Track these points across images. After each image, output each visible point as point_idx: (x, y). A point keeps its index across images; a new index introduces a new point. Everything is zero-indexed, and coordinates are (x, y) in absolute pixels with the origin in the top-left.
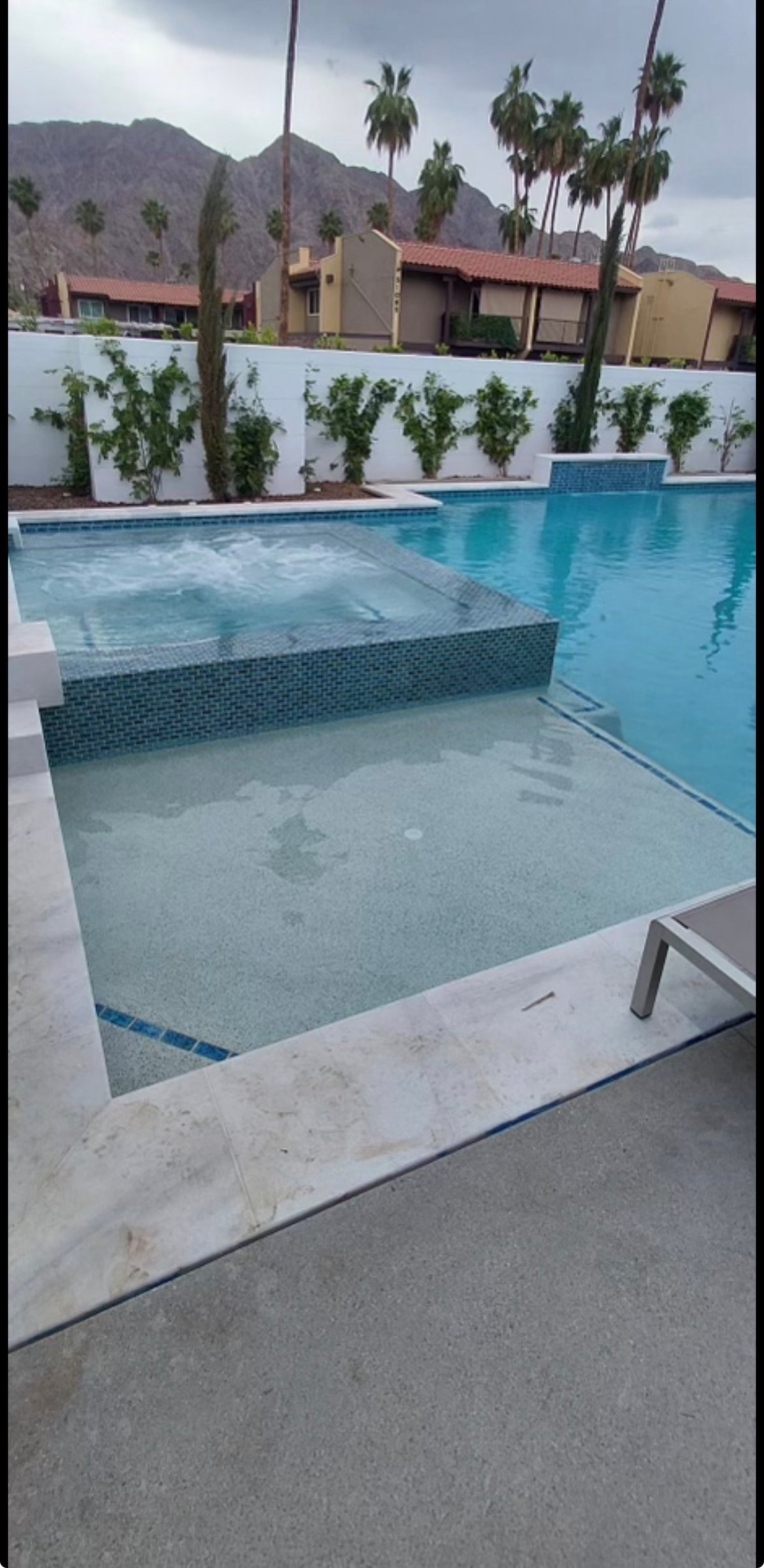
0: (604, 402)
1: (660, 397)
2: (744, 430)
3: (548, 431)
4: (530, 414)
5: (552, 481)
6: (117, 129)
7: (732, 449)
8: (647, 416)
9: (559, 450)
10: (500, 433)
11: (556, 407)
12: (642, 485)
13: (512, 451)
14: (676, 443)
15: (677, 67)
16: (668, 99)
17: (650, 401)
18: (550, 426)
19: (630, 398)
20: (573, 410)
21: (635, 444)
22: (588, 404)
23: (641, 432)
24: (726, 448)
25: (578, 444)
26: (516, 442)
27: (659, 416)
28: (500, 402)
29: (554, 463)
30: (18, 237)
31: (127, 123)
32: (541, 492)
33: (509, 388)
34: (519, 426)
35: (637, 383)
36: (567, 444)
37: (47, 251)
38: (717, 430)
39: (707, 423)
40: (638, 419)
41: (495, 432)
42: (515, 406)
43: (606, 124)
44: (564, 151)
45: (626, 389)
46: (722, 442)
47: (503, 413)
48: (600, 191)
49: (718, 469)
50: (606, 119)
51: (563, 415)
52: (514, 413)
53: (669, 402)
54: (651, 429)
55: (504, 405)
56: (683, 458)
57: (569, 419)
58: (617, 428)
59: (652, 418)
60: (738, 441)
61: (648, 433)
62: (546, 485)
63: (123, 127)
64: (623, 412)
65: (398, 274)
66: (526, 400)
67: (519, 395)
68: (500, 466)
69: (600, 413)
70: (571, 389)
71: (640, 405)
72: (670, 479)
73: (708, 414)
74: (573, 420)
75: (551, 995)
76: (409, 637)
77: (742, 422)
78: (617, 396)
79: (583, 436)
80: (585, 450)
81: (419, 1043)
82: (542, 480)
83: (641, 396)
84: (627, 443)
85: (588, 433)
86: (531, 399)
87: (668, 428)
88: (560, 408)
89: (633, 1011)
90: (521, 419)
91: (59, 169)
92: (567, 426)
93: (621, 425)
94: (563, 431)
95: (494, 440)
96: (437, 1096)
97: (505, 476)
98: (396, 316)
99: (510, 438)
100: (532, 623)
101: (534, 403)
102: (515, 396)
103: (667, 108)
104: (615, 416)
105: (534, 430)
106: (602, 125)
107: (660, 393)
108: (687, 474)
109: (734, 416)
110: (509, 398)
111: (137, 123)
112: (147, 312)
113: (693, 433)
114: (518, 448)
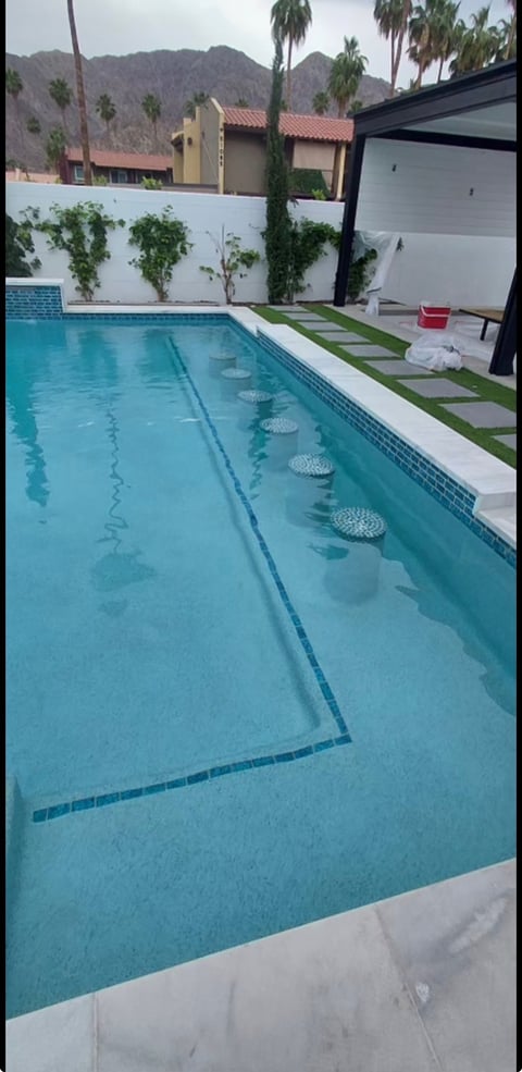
1: (115, 220)
2: (249, 259)
6: (200, 54)
8: (100, 240)
17: (100, 224)
19: (70, 218)
23: (99, 258)
24: (228, 278)
27: (119, 240)
30: (123, 132)
31: (206, 50)
35: (75, 203)
37: (141, 141)
38: (208, 257)
39: (190, 250)
40: (90, 243)
43: (477, 14)
44: (430, 37)
45: (62, 211)
46: (218, 270)
50: (476, 11)
53: (129, 225)
54: (111, 255)
58: (64, 252)
59: (111, 243)
60: (241, 270)
61: (108, 261)
63: (203, 52)
64: (66, 235)
65: (222, 134)
69: (32, 235)
71: (88, 227)
72: (71, 308)
73: (188, 240)
77: (243, 250)
83: (86, 217)
84: (85, 269)
87: (137, 254)
91: (159, 84)
98: (221, 169)
104: (57, 238)
106: (473, 15)
107: (113, 215)
108: (101, 303)
109: (228, 243)
111: (212, 48)
112: (123, 176)
113: (174, 260)
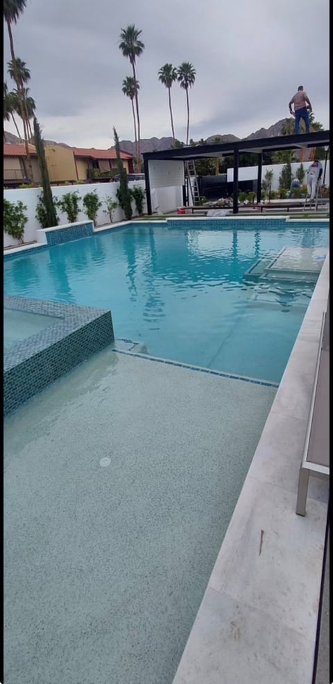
0: (56, 202)
1: (79, 197)
2: (114, 205)
3: (36, 219)
4: (25, 213)
5: (48, 241)
7: (112, 213)
8: (76, 206)
9: (45, 226)
10: (14, 225)
11: (36, 208)
12: (86, 235)
13: (23, 231)
14: (91, 214)
15: (24, 64)
16: (24, 76)
17: (75, 199)
18: (36, 217)
19: (67, 199)
20: (45, 208)
21: (75, 218)
22: (51, 204)
23: (76, 213)
24: (110, 213)
25: (52, 222)
26: (23, 226)
27: (80, 204)
28: (9, 210)
29: (46, 233)
32: (44, 247)
33: (11, 203)
34: (22, 219)
35: (67, 193)
36: (47, 223)
38: (104, 207)
39: (100, 204)
40: (73, 207)
41: (11, 224)
42: (17, 211)
45: (64, 196)
46: (108, 211)
47: (12, 214)
48: (8, 114)
49: (110, 222)
51: (40, 210)
52: (17, 214)
53: (83, 198)
54: (80, 211)
55: (11, 211)
56: (96, 220)
57: (43, 212)
58: (66, 213)
59: (79, 206)
60: (113, 210)
61: (79, 213)
62: (46, 243)
64: (66, 206)
66: (21, 207)
67: (17, 205)
68: (19, 239)
69: (56, 208)
70: (40, 199)
71: (71, 201)
72: (96, 230)
73: (99, 201)
74: (46, 212)
75: (262, 532)
76: (45, 348)
77: (113, 202)
78: (60, 199)
79: (53, 219)
80: (56, 225)
81: (236, 629)
82: (43, 241)
83: (71, 198)
84: (72, 218)
85: (55, 217)
86: (23, 206)
87: (86, 209)
88: (38, 208)
89: (298, 514)
90: (22, 216)
92: (44, 215)
93: (66, 210)
94: (43, 218)
95: (12, 227)
96: (274, 664)
97: (23, 244)
99: (19, 225)
100: (99, 316)
101: (25, 208)
102: (15, 206)
103: (25, 80)
104: (63, 208)
105: (29, 219)
107: (79, 195)
108: (100, 226)
109: (109, 200)
110: (13, 207)
113: (96, 209)
114: (24, 229)
